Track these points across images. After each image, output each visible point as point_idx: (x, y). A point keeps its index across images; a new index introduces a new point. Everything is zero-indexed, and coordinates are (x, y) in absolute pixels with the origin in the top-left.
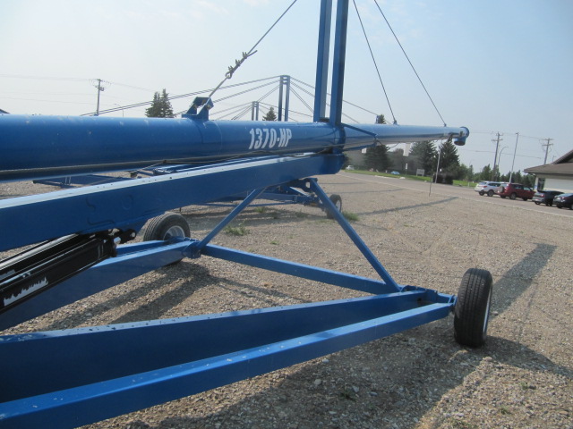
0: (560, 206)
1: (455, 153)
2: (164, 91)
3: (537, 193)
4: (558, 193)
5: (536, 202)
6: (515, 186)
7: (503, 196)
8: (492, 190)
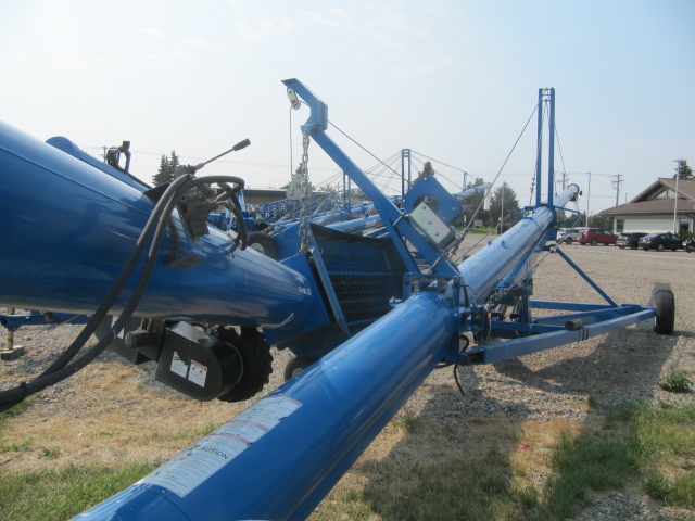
0: (646, 248)
1: (513, 197)
2: (173, 154)
3: (621, 237)
4: (643, 235)
5: (620, 246)
6: (595, 231)
7: (583, 243)
8: (570, 238)
